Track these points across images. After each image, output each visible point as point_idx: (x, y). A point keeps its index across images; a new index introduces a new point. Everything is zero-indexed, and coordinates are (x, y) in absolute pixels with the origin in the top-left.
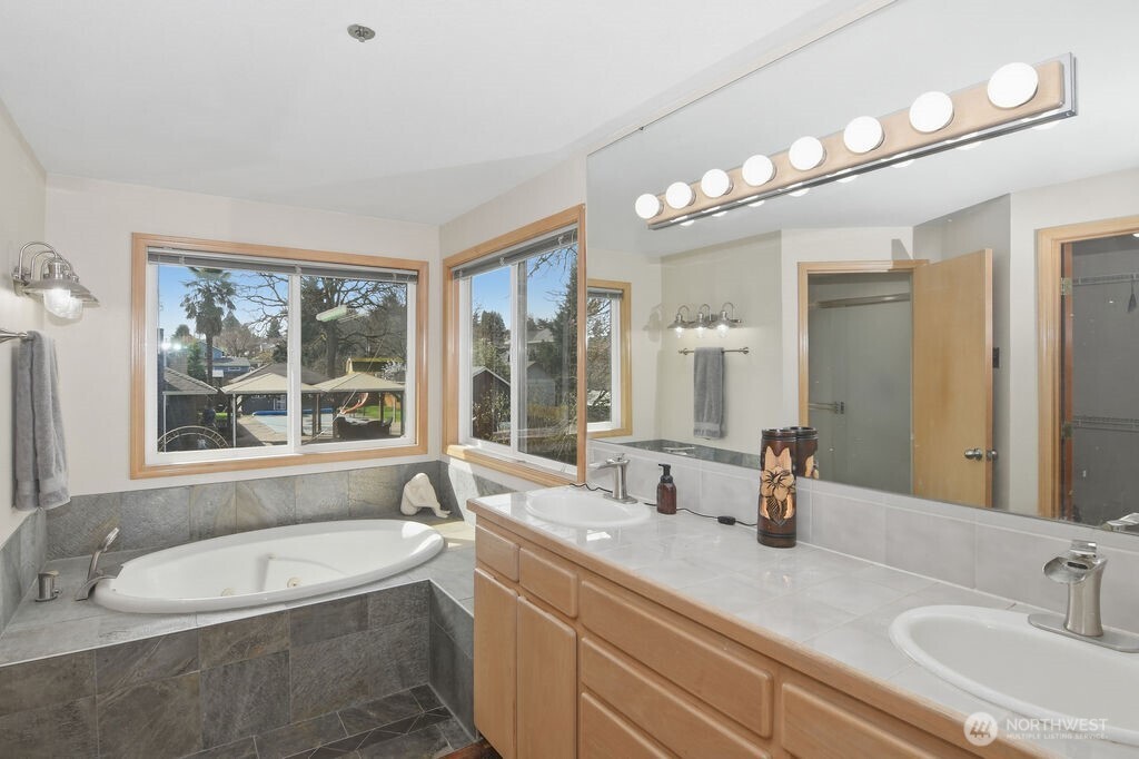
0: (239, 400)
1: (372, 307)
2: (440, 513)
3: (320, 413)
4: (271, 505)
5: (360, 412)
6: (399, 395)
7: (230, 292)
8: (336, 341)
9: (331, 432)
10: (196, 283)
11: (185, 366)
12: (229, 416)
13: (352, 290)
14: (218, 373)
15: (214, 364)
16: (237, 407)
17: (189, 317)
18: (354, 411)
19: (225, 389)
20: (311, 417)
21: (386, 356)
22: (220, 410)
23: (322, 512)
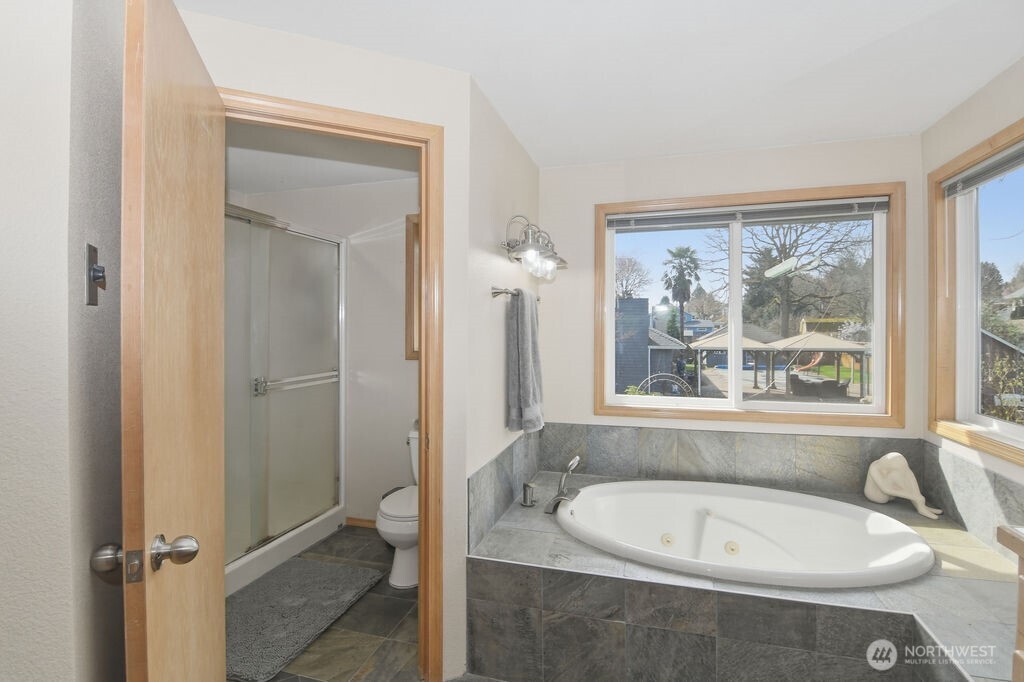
0: (704, 354)
1: (828, 269)
2: (923, 509)
3: (774, 369)
4: (712, 458)
5: (814, 371)
6: (860, 357)
7: (696, 267)
8: (789, 302)
9: (785, 388)
10: (671, 262)
11: (665, 326)
12: (696, 368)
13: (806, 253)
14: (688, 333)
15: (685, 326)
16: (702, 359)
17: (667, 288)
18: (808, 370)
19: (693, 346)
20: (765, 372)
21: (842, 317)
22: (690, 362)
23: (764, 476)
